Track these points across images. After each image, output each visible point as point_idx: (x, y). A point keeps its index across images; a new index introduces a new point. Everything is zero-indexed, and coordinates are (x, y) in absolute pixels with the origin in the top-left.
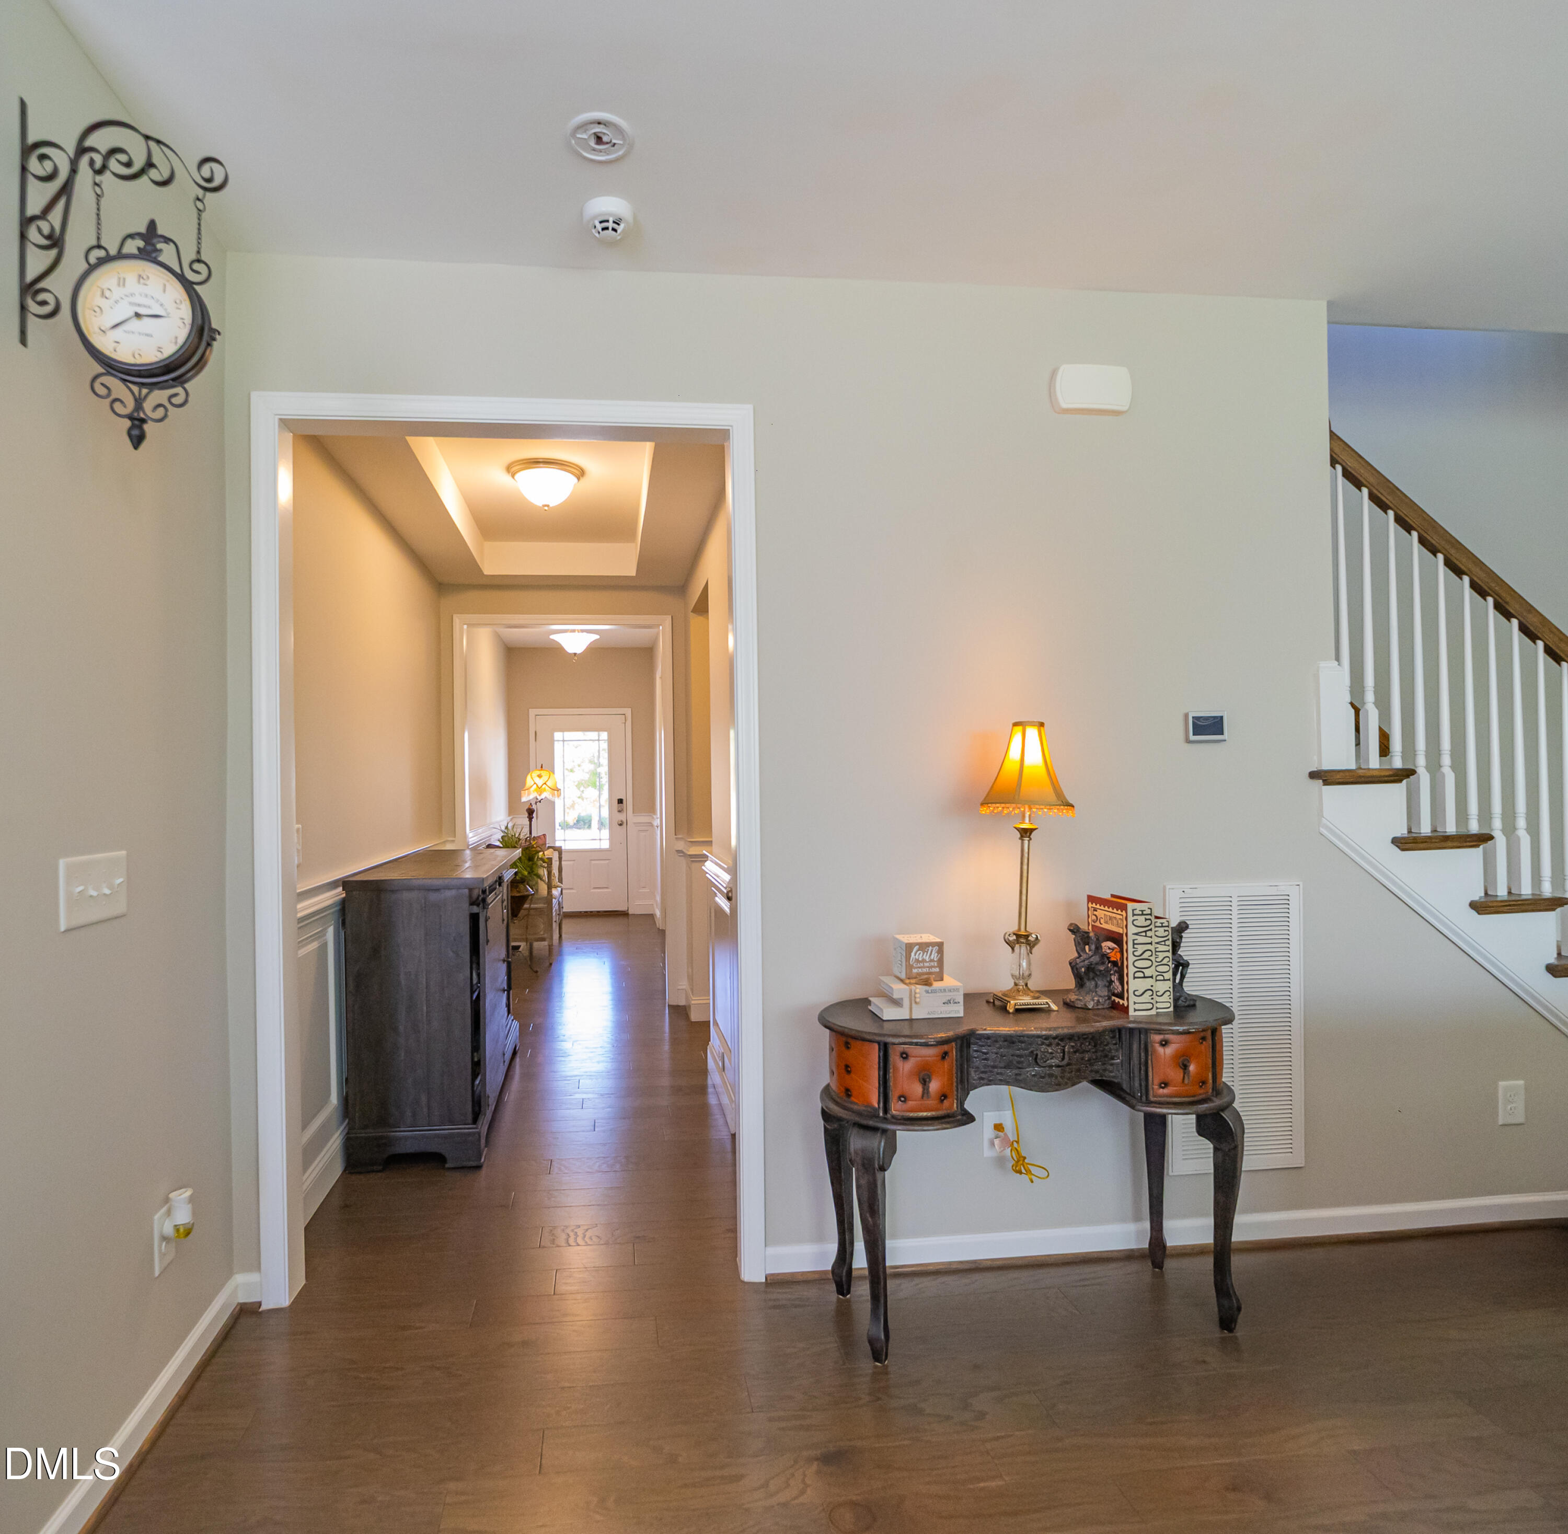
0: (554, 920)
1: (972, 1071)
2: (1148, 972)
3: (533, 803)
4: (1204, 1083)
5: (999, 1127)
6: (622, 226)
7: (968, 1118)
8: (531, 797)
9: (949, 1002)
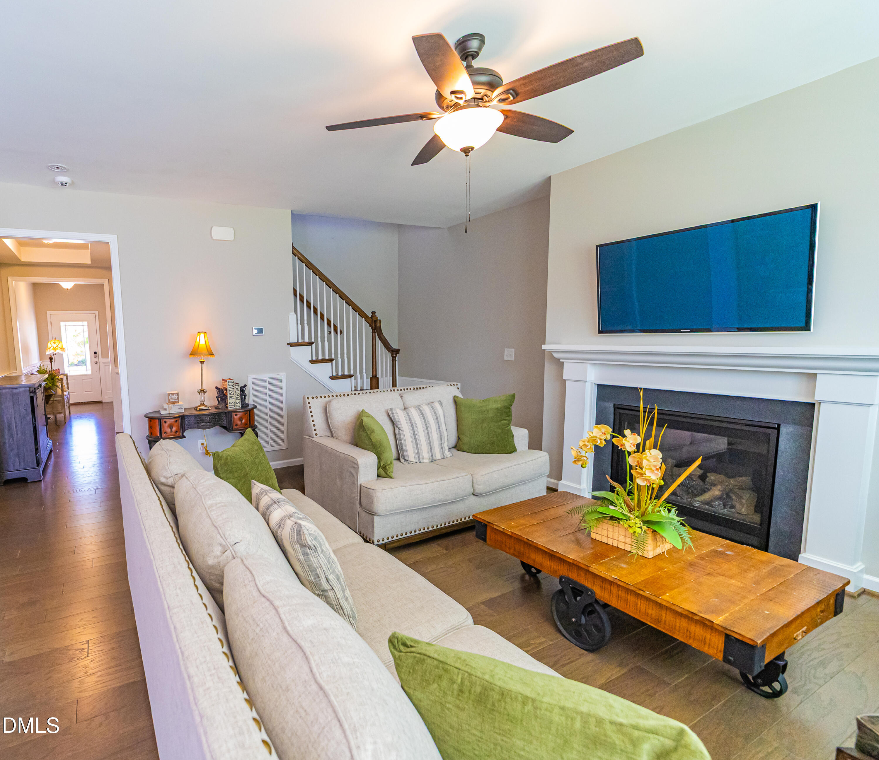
0: (66, 404)
1: (185, 426)
2: (233, 398)
3: (52, 355)
4: (247, 424)
5: (202, 444)
6: (68, 184)
7: (184, 437)
8: (51, 352)
9: (180, 408)
